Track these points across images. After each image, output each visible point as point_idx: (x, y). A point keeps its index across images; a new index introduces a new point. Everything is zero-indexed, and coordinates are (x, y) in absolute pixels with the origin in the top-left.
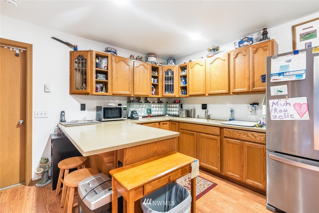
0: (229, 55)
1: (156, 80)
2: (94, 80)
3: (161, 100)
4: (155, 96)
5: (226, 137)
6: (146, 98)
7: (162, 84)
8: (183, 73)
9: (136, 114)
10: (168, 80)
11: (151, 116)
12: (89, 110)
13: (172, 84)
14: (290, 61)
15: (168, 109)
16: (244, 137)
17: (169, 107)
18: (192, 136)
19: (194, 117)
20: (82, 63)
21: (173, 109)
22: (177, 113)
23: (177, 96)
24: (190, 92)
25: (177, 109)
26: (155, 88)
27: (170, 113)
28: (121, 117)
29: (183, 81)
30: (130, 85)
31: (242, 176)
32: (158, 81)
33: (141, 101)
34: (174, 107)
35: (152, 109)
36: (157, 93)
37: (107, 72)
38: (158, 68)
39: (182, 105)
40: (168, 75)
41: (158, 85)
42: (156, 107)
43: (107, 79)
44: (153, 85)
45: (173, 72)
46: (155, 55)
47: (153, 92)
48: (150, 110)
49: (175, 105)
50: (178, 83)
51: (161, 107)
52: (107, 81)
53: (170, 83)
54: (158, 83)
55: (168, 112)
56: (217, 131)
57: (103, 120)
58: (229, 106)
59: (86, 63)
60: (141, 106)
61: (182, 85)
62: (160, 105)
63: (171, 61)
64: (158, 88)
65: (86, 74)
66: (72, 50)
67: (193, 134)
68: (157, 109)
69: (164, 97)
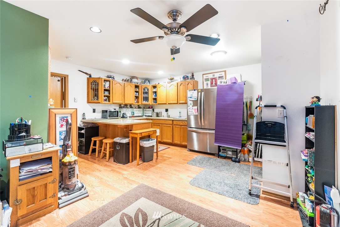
0: (178, 83)
1: (137, 93)
2: (103, 95)
3: (140, 106)
4: (136, 104)
5: (175, 125)
6: (131, 105)
7: (141, 96)
8: (155, 90)
9: (126, 115)
10: (145, 93)
11: (134, 117)
12: (98, 113)
13: (147, 96)
14: (193, 93)
15: (145, 112)
16: (181, 124)
17: (146, 111)
18: (159, 127)
19: (161, 117)
20: (96, 85)
21: (148, 112)
22: (151, 115)
23: (151, 104)
24: (158, 102)
25: (151, 112)
26: (136, 98)
27: (146, 114)
28: (118, 116)
29: (155, 94)
30: (123, 98)
31: (180, 142)
32: (138, 94)
33: (128, 107)
34: (148, 111)
35: (135, 112)
36: (138, 102)
37: (110, 90)
38: (139, 86)
39: (154, 109)
40: (145, 90)
41: (139, 97)
42: (137, 111)
43: (109, 94)
44: (135, 97)
45: (148, 89)
46: (137, 78)
47: (136, 101)
48: (134, 113)
49: (149, 110)
50: (151, 96)
51: (140, 111)
52: (109, 95)
53: (146, 96)
54: (138, 95)
55: (145, 114)
56: (171, 122)
57: (108, 118)
58: (179, 110)
59: (98, 85)
60: (128, 110)
61: (154, 97)
62: (139, 110)
63: (147, 82)
64: (139, 99)
65: (98, 91)
66: (88, 76)
67: (160, 125)
68: (138, 112)
69: (142, 104)
